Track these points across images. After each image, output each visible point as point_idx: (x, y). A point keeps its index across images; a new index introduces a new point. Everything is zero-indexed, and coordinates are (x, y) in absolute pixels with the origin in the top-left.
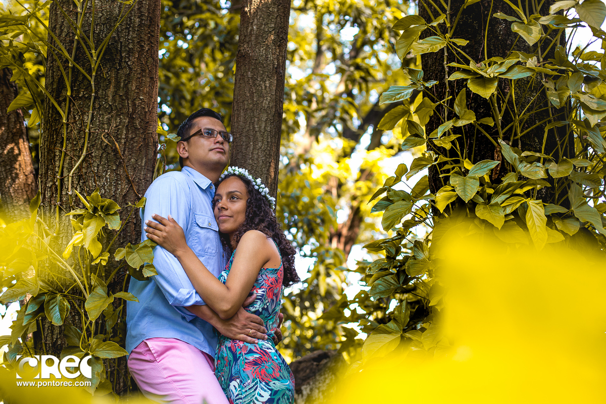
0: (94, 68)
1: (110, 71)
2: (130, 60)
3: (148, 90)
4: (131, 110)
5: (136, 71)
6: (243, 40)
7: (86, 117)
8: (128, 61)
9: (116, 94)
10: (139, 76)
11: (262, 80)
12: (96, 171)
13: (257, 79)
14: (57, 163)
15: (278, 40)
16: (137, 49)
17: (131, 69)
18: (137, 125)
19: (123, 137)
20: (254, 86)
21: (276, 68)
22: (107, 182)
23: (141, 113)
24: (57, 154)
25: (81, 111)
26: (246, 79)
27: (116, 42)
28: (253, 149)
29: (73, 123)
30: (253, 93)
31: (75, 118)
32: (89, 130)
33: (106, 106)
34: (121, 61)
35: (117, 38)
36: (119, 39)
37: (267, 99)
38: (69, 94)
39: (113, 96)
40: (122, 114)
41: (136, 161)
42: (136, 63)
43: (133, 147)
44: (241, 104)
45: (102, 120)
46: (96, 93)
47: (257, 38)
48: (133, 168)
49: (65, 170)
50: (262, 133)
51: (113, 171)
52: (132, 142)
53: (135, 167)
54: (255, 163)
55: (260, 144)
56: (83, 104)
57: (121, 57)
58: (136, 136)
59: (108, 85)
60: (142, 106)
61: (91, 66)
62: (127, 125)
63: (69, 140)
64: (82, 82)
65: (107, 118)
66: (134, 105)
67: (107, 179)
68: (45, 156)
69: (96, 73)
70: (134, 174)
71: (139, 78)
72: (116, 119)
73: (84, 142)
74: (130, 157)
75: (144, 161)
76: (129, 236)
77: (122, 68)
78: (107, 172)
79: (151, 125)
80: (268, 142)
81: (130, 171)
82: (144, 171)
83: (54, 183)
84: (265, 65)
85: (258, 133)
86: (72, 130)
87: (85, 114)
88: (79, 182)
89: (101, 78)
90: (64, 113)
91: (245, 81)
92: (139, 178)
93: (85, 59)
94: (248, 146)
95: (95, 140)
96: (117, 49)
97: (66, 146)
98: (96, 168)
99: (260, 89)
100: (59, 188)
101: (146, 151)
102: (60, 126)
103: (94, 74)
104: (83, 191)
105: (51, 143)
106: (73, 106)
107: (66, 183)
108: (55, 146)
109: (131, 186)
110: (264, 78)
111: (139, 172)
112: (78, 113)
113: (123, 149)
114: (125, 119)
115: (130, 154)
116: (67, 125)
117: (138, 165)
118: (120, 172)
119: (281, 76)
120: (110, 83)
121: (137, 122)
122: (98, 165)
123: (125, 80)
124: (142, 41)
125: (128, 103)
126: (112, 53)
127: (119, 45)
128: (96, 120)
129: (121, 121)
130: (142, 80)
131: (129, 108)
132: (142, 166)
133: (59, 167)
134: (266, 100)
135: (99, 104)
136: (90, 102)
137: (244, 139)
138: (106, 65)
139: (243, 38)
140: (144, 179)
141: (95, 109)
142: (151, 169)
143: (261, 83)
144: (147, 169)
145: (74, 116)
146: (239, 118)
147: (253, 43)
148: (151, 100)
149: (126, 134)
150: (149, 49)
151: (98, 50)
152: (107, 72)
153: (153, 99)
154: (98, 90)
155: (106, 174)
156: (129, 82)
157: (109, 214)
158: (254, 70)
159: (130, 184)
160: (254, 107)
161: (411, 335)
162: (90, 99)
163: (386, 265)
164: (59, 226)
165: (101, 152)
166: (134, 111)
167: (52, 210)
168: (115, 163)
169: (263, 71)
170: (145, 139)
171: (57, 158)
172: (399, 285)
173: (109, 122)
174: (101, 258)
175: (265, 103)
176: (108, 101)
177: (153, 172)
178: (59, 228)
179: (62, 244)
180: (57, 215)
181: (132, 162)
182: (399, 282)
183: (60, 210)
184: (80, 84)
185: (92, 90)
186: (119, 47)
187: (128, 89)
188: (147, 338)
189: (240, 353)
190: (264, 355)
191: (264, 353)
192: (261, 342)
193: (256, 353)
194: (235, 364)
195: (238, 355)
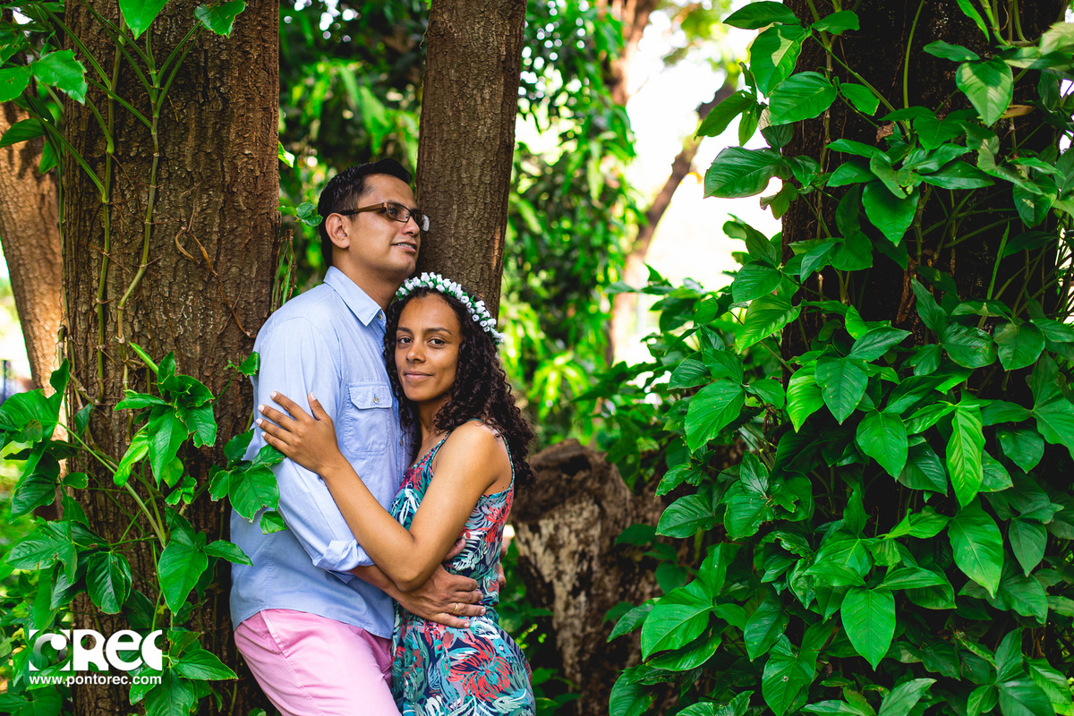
0: (155, 104)
1: (185, 107)
2: (223, 84)
3: (259, 135)
4: (228, 178)
5: (237, 103)
7: (144, 196)
8: (220, 86)
9: (199, 150)
10: (241, 112)
11: (476, 86)
12: (167, 295)
13: (466, 85)
14: (95, 274)
16: (236, 59)
17: (226, 101)
18: (240, 206)
19: (216, 229)
20: (461, 97)
21: (503, 61)
22: (188, 314)
23: (248, 181)
24: (94, 256)
25: (134, 183)
26: (447, 83)
27: (196, 50)
28: (458, 219)
29: (120, 204)
30: (459, 111)
31: (124, 196)
32: (152, 221)
33: (181, 174)
34: (206, 87)
35: (197, 45)
36: (202, 46)
37: (485, 122)
38: (110, 150)
39: (194, 155)
40: (211, 187)
41: (241, 270)
42: (234, 88)
43: (234, 246)
44: (436, 130)
45: (175, 201)
46: (161, 150)
48: (235, 285)
49: (109, 287)
50: (474, 189)
51: (198, 293)
52: (232, 237)
53: (238, 281)
54: (461, 245)
55: (470, 209)
56: (138, 171)
57: (207, 79)
58: (239, 224)
59: (184, 134)
60: (251, 167)
61: (149, 100)
62: (222, 208)
63: (115, 235)
64: (134, 128)
65: (183, 197)
66: (235, 167)
67: (187, 308)
68: (71, 250)
69: (160, 114)
70: (236, 296)
71: (243, 115)
72: (201, 198)
73: (143, 240)
74: (229, 264)
75: (254, 269)
76: (231, 405)
77: (208, 101)
78: (187, 295)
79: (265, 199)
80: (486, 204)
81: (229, 290)
82: (255, 287)
83: (92, 309)
84: (482, 58)
85: (468, 188)
86: (118, 218)
87: (143, 190)
88: (136, 313)
89: (171, 121)
90: (104, 183)
91: (443, 87)
92: (245, 301)
93: (137, 85)
95: (164, 237)
96: (198, 65)
97: (111, 245)
98: (166, 289)
99: (473, 103)
100: (100, 318)
101: (258, 248)
102: (96, 206)
103: (156, 116)
105: (82, 234)
106: (119, 173)
107: (114, 311)
108: (89, 241)
109: (233, 317)
110: (479, 82)
111: (247, 290)
112: (130, 185)
113: (215, 252)
114: (217, 196)
115: (229, 260)
116: (110, 207)
117: (245, 277)
118: (212, 294)
119: (514, 74)
120: (187, 130)
121: (241, 200)
122: (170, 283)
123: (216, 123)
124: (245, 42)
125: (222, 166)
126: (188, 73)
127: (203, 56)
128: (164, 200)
129: (210, 200)
130: (248, 118)
131: (224, 176)
132: (251, 279)
133: (98, 281)
134: (485, 125)
135: (168, 171)
136: (152, 165)
137: (441, 197)
138: (177, 97)
140: (256, 301)
141: (160, 179)
142: (268, 279)
143: (475, 92)
144: (262, 281)
145: (122, 190)
146: (432, 155)
147: (461, 14)
148: (266, 151)
149: (220, 224)
150: (259, 56)
151: (163, 68)
152: (182, 110)
153: (269, 149)
154: (164, 145)
155: (186, 299)
156: (223, 125)
157: (194, 408)
158: (462, 67)
159: (230, 313)
160: (460, 137)
161: (727, 613)
162: (151, 162)
163: (689, 478)
164: (105, 387)
165: (175, 260)
166: (234, 181)
167: (90, 357)
168: (201, 278)
169: (478, 69)
170: (255, 227)
171: (94, 264)
172: (710, 514)
173: (188, 204)
174: (181, 491)
175: (482, 131)
176: (185, 165)
177: (272, 282)
178: (105, 391)
179: (110, 416)
180: (99, 366)
181: (232, 273)
182: (711, 506)
183: (105, 358)
184: (130, 131)
185: (153, 145)
186: (202, 60)
187: (222, 140)
188: (267, 608)
189: (440, 649)
190: (482, 649)
191: (483, 645)
192: (475, 622)
193: (469, 646)
194: (433, 667)
195: (437, 652)
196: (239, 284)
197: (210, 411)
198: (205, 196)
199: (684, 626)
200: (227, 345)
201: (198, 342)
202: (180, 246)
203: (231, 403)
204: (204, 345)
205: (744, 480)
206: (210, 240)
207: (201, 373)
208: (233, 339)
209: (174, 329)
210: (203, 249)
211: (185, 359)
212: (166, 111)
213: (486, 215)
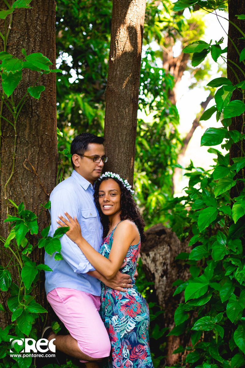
0: (15, 118)
1: (25, 119)
2: (38, 111)
3: (50, 127)
4: (40, 142)
5: (42, 117)
6: (111, 80)
7: (12, 149)
8: (37, 112)
9: (30, 133)
10: (44, 120)
11: (123, 108)
12: (21, 182)
13: (120, 108)
15: (133, 81)
16: (42, 103)
17: (39, 116)
18: (44, 151)
19: (36, 160)
20: (118, 112)
21: (132, 99)
22: (28, 188)
23: (47, 143)
25: (9, 145)
26: (113, 107)
27: (28, 100)
28: (118, 153)
29: (4, 152)
30: (118, 117)
31: (5, 149)
32: (15, 158)
33: (24, 142)
34: (32, 112)
36: (30, 98)
37: (127, 120)
39: (29, 135)
40: (35, 145)
41: (45, 173)
42: (41, 112)
43: (43, 165)
44: (110, 123)
45: (23, 151)
46: (18, 134)
47: (119, 80)
48: (43, 178)
50: (124, 142)
51: (31, 181)
52: (42, 162)
53: (44, 177)
54: (120, 162)
55: (122, 150)
56: (10, 141)
57: (32, 109)
58: (44, 158)
60: (48, 138)
61: (13, 117)
62: (38, 152)
63: (3, 163)
64: (8, 127)
65: (25, 149)
66: (42, 139)
67: (27, 186)
69: (17, 121)
70: (44, 182)
71: (45, 121)
72: (31, 149)
73: (12, 164)
74: (41, 171)
75: (50, 173)
76: (43, 219)
77: (33, 117)
78: (28, 182)
79: (53, 149)
80: (128, 147)
81: (41, 180)
82: (50, 179)
84: (125, 98)
85: (121, 142)
86: (4, 157)
87: (12, 147)
88: (11, 189)
89: (20, 124)
91: (112, 108)
92: (47, 184)
93: (9, 112)
94: (115, 151)
95: (19, 163)
96: (29, 105)
98: (20, 180)
99: (122, 114)
101: (51, 166)
103: (15, 122)
106: (3, 142)
107: (3, 188)
109: (43, 189)
110: (124, 106)
111: (48, 180)
112: (7, 146)
113: (36, 167)
114: (37, 149)
115: (41, 170)
116: (1, 153)
117: (47, 175)
118: (36, 182)
119: (136, 104)
120: (26, 127)
121: (45, 149)
122: (22, 178)
123: (36, 124)
124: (44, 96)
125: (38, 138)
126: (26, 107)
127: (31, 102)
128: (19, 150)
130: (46, 122)
132: (49, 176)
134: (126, 121)
135: (20, 141)
137: (112, 146)
138: (22, 116)
139: (111, 78)
141: (17, 143)
142: (55, 176)
143: (123, 110)
144: (52, 177)
146: (109, 131)
147: (117, 83)
149: (38, 158)
150: (50, 101)
151: (18, 106)
152: (24, 120)
153: (54, 131)
154: (18, 132)
155: (27, 183)
156: (38, 125)
157: (31, 221)
158: (118, 102)
159: (42, 188)
160: (118, 125)
161: (214, 285)
162: (14, 138)
163: (199, 239)
165: (23, 170)
166: (42, 143)
168: (32, 176)
169: (124, 102)
170: (50, 158)
172: (207, 252)
173: (27, 152)
174: (27, 249)
176: (26, 139)
177: (56, 177)
178: (1, 215)
179: (3, 224)
181: (42, 174)
182: (207, 249)
185: (15, 132)
186: (30, 103)
187: (38, 129)
188: (57, 287)
189: (118, 299)
190: (132, 299)
191: (132, 298)
192: (129, 290)
193: (127, 298)
194: (115, 306)
195: (117, 301)
196: (45, 178)
197: (36, 222)
198: (33, 149)
199: (199, 290)
200: (41, 199)
201: (32, 198)
202: (25, 166)
203: (43, 218)
204: (33, 199)
205: (218, 240)
206: (35, 164)
207: (33, 208)
208: (43, 197)
209: (23, 194)
210: (33, 166)
211: (27, 204)
212: (19, 121)
213: (128, 151)
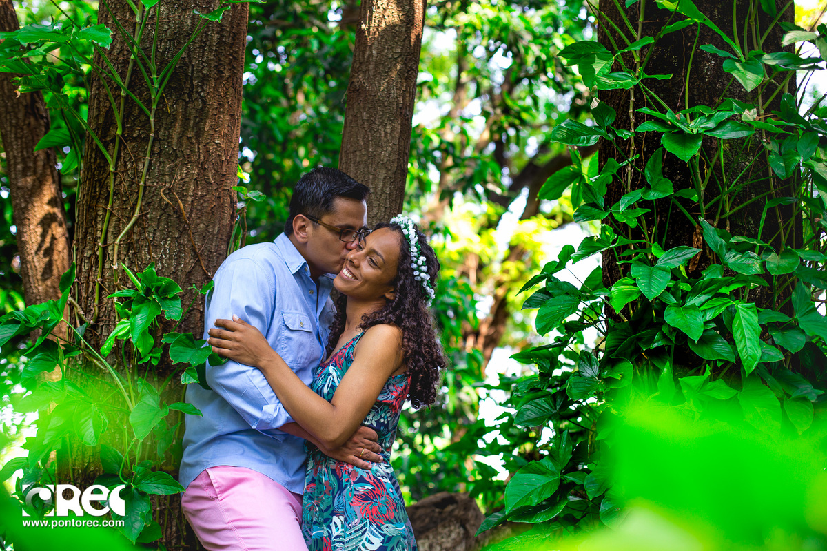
0: (154, 99)
1: (175, 103)
2: (203, 90)
3: (226, 131)
4: (202, 158)
5: (212, 105)
6: (358, 68)
7: (141, 165)
8: (201, 92)
9: (183, 135)
10: (215, 112)
11: (381, 123)
12: (151, 239)
13: (374, 123)
14: (99, 226)
15: (404, 71)
16: (214, 75)
17: (204, 103)
18: (209, 179)
19: (191, 193)
20: (370, 131)
21: (400, 108)
22: (166, 254)
23: (216, 162)
24: (100, 213)
25: (135, 157)
26: (360, 122)
27: (186, 64)
29: (123, 172)
30: (368, 141)
31: (126, 166)
32: (145, 183)
33: (169, 151)
34: (191, 91)
35: (187, 60)
36: (190, 62)
37: (387, 149)
38: (119, 132)
39: (179, 138)
40: (190, 162)
41: (207, 226)
42: (211, 94)
43: (203, 208)
44: (351, 156)
45: (163, 170)
46: (156, 132)
47: (376, 66)
48: (202, 237)
49: (109, 235)
51: (174, 239)
52: (202, 201)
53: (204, 234)
57: (192, 85)
58: (208, 193)
59: (172, 122)
60: (218, 152)
61: (150, 96)
62: (196, 179)
63: (117, 195)
64: (137, 117)
65: (169, 168)
66: (208, 151)
67: (165, 249)
68: (83, 215)
69: (157, 106)
70: (202, 245)
71: (216, 115)
72: (181, 170)
73: (137, 198)
74: (198, 221)
75: (217, 228)
76: (193, 328)
77: (192, 101)
78: (166, 240)
79: (227, 180)
80: (386, 208)
81: (197, 240)
82: (216, 242)
83: (94, 253)
84: (386, 104)
85: (373, 195)
86: (121, 182)
87: (140, 161)
88: (128, 252)
89: (164, 112)
90: (112, 158)
91: (358, 125)
92: (209, 251)
93: (142, 86)
95: (152, 197)
96: (186, 75)
97: (113, 203)
98: (151, 235)
99: (378, 135)
100: (100, 259)
101: (220, 214)
102: (105, 175)
103: (154, 107)
104: (133, 265)
105: (92, 198)
106: (124, 150)
107: (111, 253)
108: (97, 202)
109: (199, 261)
110: (384, 121)
111: (210, 242)
112: (131, 158)
113: (189, 210)
114: (193, 170)
115: (199, 218)
116: (116, 174)
117: (209, 232)
118: (184, 241)
119: (408, 120)
120: (175, 119)
121: (210, 175)
122: (155, 230)
123: (196, 117)
124: (221, 64)
125: (199, 148)
126: (180, 80)
127: (190, 69)
128: (154, 169)
129: (188, 172)
130: (219, 117)
131: (199, 156)
132: (214, 235)
133: (101, 231)
134: (386, 151)
135: (159, 148)
136: (147, 144)
138: (170, 96)
139: (358, 66)
140: (216, 252)
141: (154, 154)
142: (226, 239)
143: (380, 127)
144: (221, 239)
145: (125, 162)
147: (371, 73)
148: (230, 145)
149: (194, 190)
150: (230, 76)
151: (162, 75)
152: (173, 106)
153: (232, 144)
154: (158, 129)
155: (165, 243)
156: (201, 119)
158: (372, 110)
159: (197, 257)
160: (369, 159)
162: (148, 141)
163: (538, 385)
164: (99, 311)
165: (159, 213)
166: (206, 159)
167: (90, 290)
168: (177, 228)
169: (383, 111)
170: (219, 198)
171: (99, 219)
172: (554, 412)
173: (172, 173)
174: (151, 355)
175: (384, 155)
176: (172, 145)
177: (228, 242)
178: (99, 314)
179: (101, 334)
180: (96, 296)
181: (200, 228)
182: (555, 407)
183: (101, 289)
184: (134, 119)
185: (151, 128)
186: (190, 71)
187: (199, 129)
188: (211, 466)
189: (347, 481)
190: (378, 487)
192: (374, 467)
193: (369, 483)
194: (340, 495)
195: (344, 483)
196: (204, 237)
197: (178, 302)
203: (192, 326)
206: (186, 200)
208: (198, 275)
210: (180, 202)
212: (161, 106)
213: (386, 217)
